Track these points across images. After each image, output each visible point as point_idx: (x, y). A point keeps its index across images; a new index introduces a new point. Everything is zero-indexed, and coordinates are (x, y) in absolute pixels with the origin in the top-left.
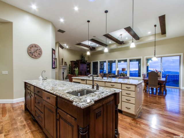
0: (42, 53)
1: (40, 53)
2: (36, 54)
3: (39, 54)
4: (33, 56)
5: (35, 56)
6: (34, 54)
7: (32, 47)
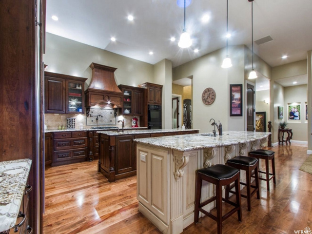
0: (215, 97)
1: (213, 97)
2: (209, 100)
3: (212, 99)
4: (207, 103)
5: (208, 102)
6: (207, 100)
7: (209, 91)
